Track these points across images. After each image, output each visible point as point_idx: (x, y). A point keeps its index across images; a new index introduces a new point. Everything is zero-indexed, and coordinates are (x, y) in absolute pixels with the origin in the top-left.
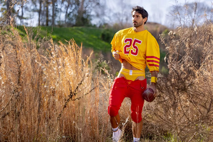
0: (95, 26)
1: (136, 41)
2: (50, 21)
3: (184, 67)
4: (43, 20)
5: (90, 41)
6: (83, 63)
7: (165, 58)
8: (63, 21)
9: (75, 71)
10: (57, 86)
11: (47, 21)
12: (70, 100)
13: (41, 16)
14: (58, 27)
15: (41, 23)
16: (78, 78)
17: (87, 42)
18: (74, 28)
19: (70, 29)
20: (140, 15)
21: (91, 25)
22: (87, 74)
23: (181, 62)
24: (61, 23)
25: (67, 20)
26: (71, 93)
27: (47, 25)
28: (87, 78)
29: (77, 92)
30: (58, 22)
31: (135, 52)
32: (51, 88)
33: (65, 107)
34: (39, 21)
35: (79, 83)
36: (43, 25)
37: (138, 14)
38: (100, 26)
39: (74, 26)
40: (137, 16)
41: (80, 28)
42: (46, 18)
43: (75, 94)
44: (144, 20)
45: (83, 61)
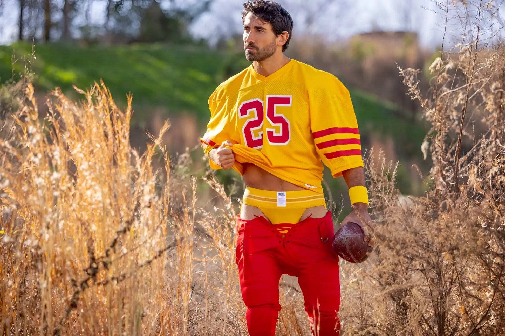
0: (202, 42)
1: (272, 101)
2: (56, 25)
3: (481, 174)
4: (33, 23)
5: (186, 89)
6: (133, 164)
7: (424, 146)
8: (96, 27)
9: (106, 190)
10: (47, 237)
11: (48, 26)
12: (90, 282)
13: (26, 10)
14: (83, 46)
15: (26, 33)
16: (118, 210)
17: (178, 93)
18: (135, 47)
19: (121, 50)
20: (267, 27)
21: (189, 40)
22: (147, 198)
23: (470, 159)
24: (93, 34)
25: (112, 23)
26: (93, 259)
27: (47, 37)
28: (148, 211)
29: (113, 257)
30: (81, 29)
31: (281, 134)
32: (28, 243)
33: (73, 305)
34: (21, 24)
35: (120, 228)
36: (31, 38)
37: (259, 23)
38: (222, 44)
39: (132, 40)
40: (258, 29)
41: (156, 47)
42: (42, 18)
43: (106, 265)
44: (280, 40)
45: (133, 157)
